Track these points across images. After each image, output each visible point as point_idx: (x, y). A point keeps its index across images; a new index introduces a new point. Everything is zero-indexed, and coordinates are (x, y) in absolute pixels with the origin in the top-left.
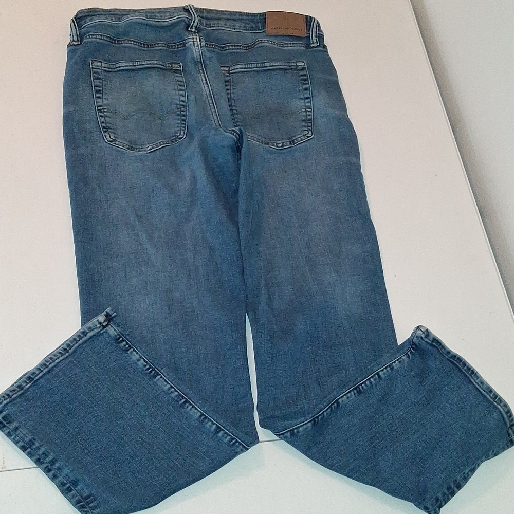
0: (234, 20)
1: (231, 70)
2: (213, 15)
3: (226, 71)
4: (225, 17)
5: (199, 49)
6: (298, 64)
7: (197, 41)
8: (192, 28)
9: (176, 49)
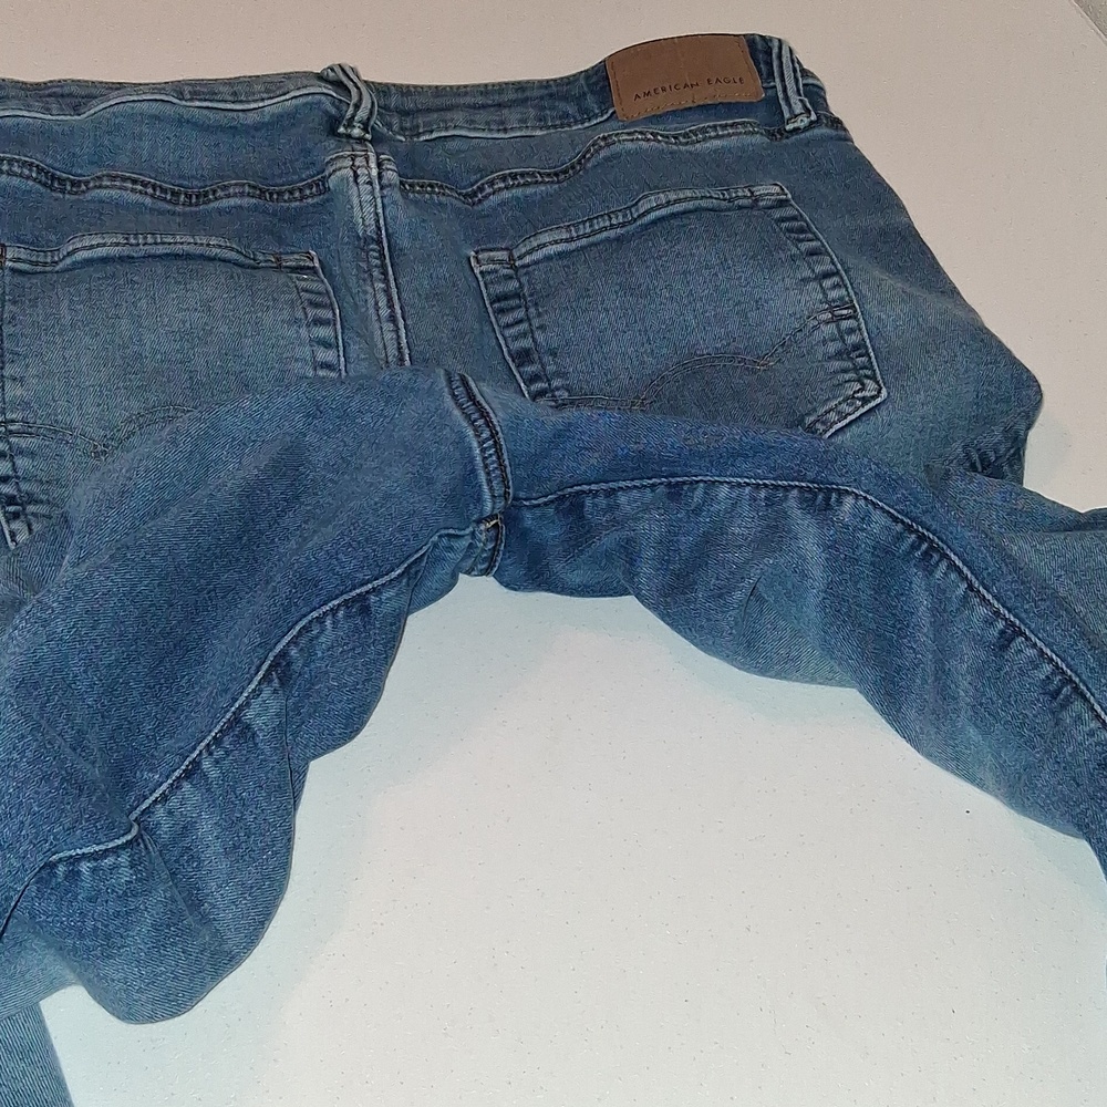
0: (499, 106)
1: (520, 258)
2: (422, 101)
3: (501, 262)
4: (469, 100)
5: (372, 192)
6: (759, 190)
7: (368, 167)
8: (350, 124)
9: (294, 204)
